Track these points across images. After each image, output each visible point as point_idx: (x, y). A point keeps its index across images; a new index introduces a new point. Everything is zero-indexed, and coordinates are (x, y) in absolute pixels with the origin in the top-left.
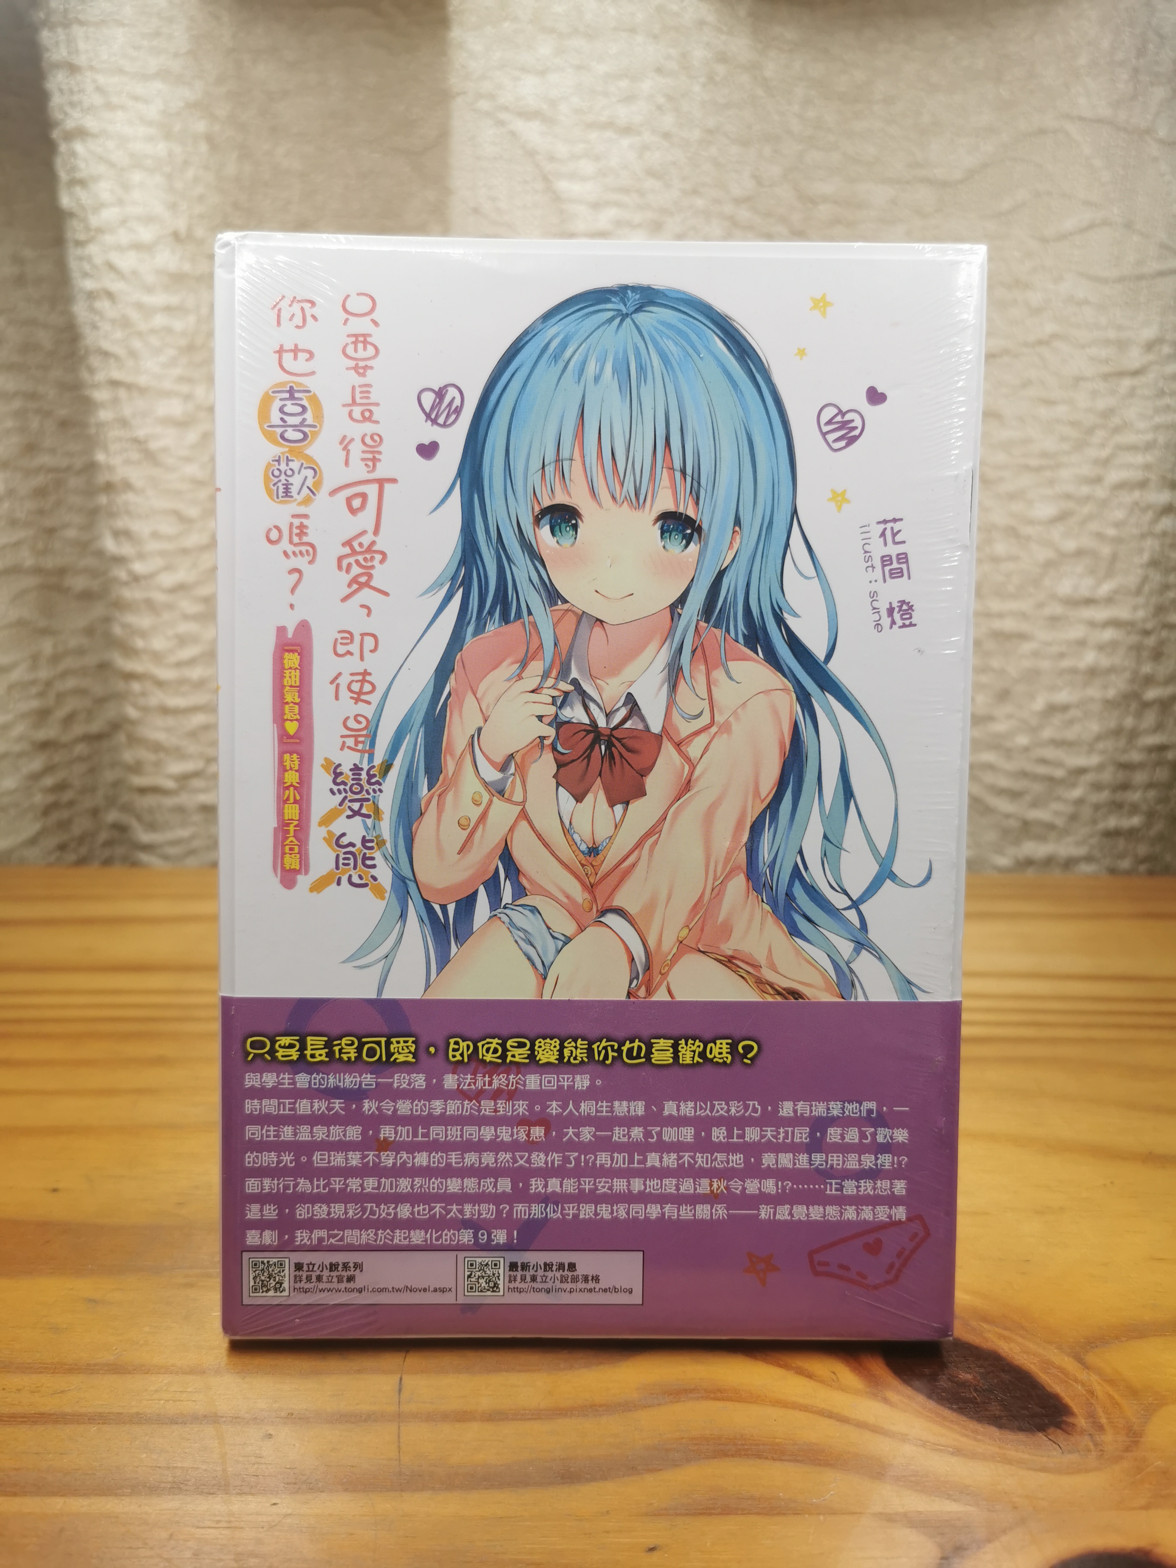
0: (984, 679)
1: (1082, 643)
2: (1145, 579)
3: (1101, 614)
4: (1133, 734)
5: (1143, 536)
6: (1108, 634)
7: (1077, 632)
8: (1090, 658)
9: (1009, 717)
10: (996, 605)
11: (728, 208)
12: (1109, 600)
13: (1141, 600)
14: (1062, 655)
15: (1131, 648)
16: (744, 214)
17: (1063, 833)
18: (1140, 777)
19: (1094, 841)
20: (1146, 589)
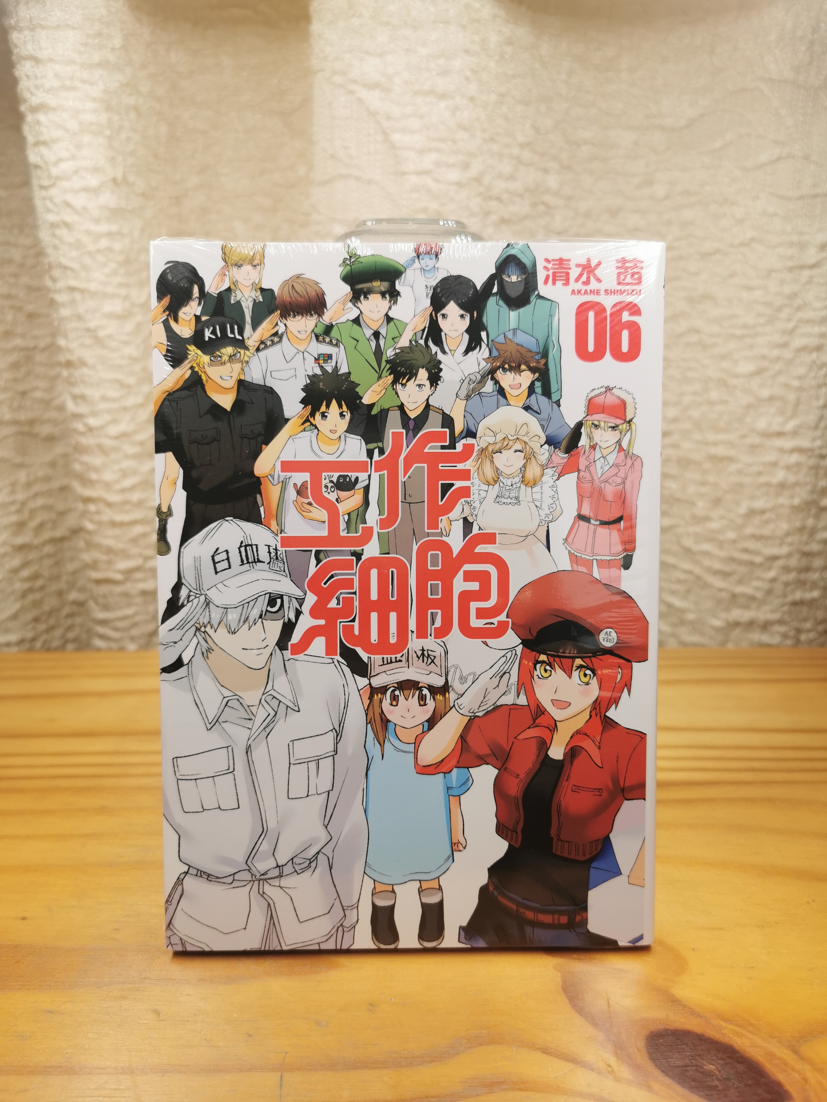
0: (703, 490)
1: (774, 464)
2: (821, 418)
3: (789, 444)
4: (813, 531)
5: (819, 386)
6: (794, 458)
7: (771, 457)
8: (780, 475)
9: (722, 518)
10: (711, 437)
11: (515, 151)
12: (795, 433)
13: (818, 433)
14: (760, 474)
15: (811, 468)
16: (526, 155)
17: (762, 602)
18: (818, 562)
19: (786, 608)
20: (822, 425)
